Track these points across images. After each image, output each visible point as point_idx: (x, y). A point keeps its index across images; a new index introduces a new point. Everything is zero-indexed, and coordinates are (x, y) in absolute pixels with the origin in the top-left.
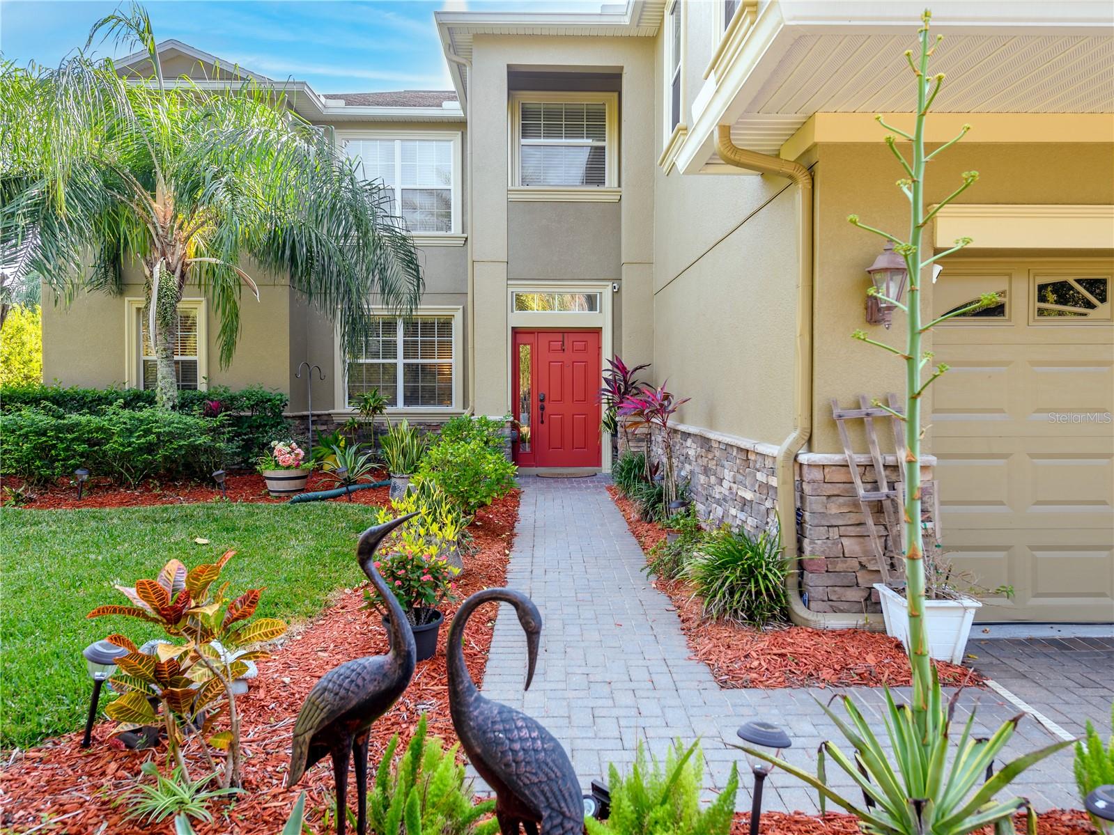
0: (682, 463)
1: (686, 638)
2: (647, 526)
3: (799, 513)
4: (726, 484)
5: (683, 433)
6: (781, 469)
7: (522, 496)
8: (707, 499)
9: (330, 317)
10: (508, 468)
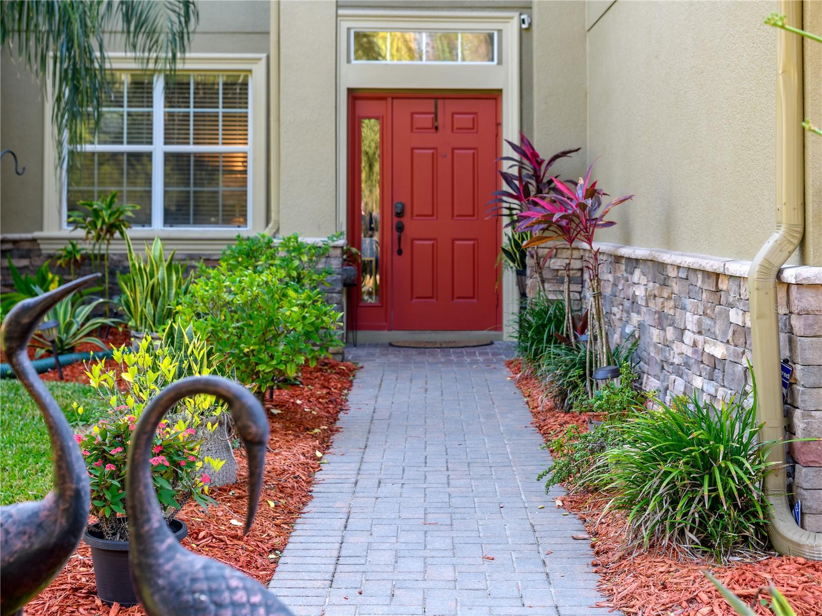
0: (628, 313)
1: (598, 577)
2: (562, 417)
3: (786, 368)
4: (688, 337)
5: (629, 259)
6: (756, 292)
7: (359, 374)
8: (663, 368)
9: (36, 66)
10: (325, 314)
